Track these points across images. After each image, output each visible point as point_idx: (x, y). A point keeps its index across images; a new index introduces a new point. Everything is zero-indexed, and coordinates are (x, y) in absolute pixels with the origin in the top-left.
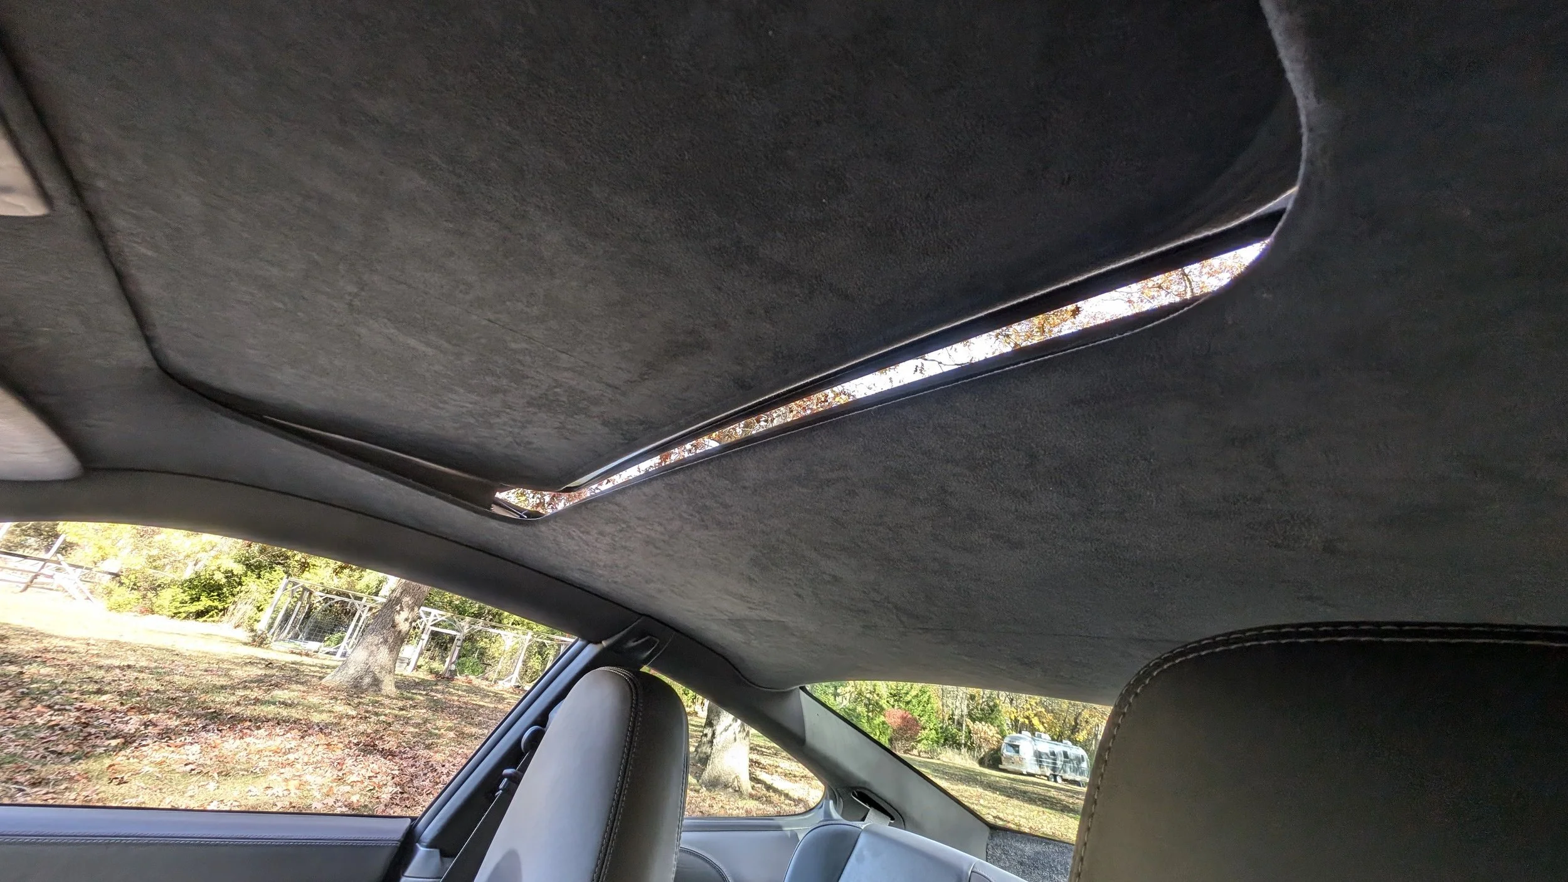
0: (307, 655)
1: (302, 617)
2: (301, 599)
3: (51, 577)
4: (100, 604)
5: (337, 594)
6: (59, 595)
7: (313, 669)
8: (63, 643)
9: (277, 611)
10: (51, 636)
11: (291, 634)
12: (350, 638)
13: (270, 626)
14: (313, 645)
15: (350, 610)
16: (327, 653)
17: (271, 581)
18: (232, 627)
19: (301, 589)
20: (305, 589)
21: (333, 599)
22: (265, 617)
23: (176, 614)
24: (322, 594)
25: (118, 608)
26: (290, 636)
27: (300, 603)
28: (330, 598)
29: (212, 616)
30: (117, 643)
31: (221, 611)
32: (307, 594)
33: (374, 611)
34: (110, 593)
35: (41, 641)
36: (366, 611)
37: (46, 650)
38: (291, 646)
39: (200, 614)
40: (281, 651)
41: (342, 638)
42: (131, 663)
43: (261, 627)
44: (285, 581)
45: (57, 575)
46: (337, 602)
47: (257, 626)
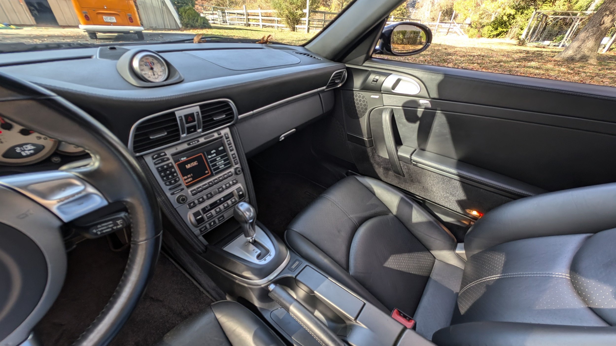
0: (544, 47)
1: (541, 30)
2: (541, 21)
3: (453, 28)
4: (466, 36)
5: (561, 15)
6: (455, 34)
7: (547, 53)
8: (460, 49)
9: (529, 29)
10: (456, 47)
11: (536, 38)
12: (568, 37)
13: (526, 36)
14: (547, 43)
15: (568, 22)
16: (554, 46)
17: (527, 14)
18: (510, 39)
19: (542, 16)
20: (544, 15)
21: (559, 18)
22: (524, 33)
23: (489, 36)
24: (552, 16)
25: (471, 36)
26: (535, 40)
27: (541, 23)
28: (557, 18)
29: (502, 35)
30: (474, 48)
31: (505, 32)
32: (545, 18)
33: (583, 20)
34: (469, 31)
35: (455, 49)
36: (578, 21)
37: (456, 51)
38: (536, 44)
39: (497, 35)
40: (531, 47)
41: (563, 37)
42: (480, 54)
43: (522, 37)
44: (534, 12)
45: (454, 28)
46: (561, 19)
47: (520, 37)
